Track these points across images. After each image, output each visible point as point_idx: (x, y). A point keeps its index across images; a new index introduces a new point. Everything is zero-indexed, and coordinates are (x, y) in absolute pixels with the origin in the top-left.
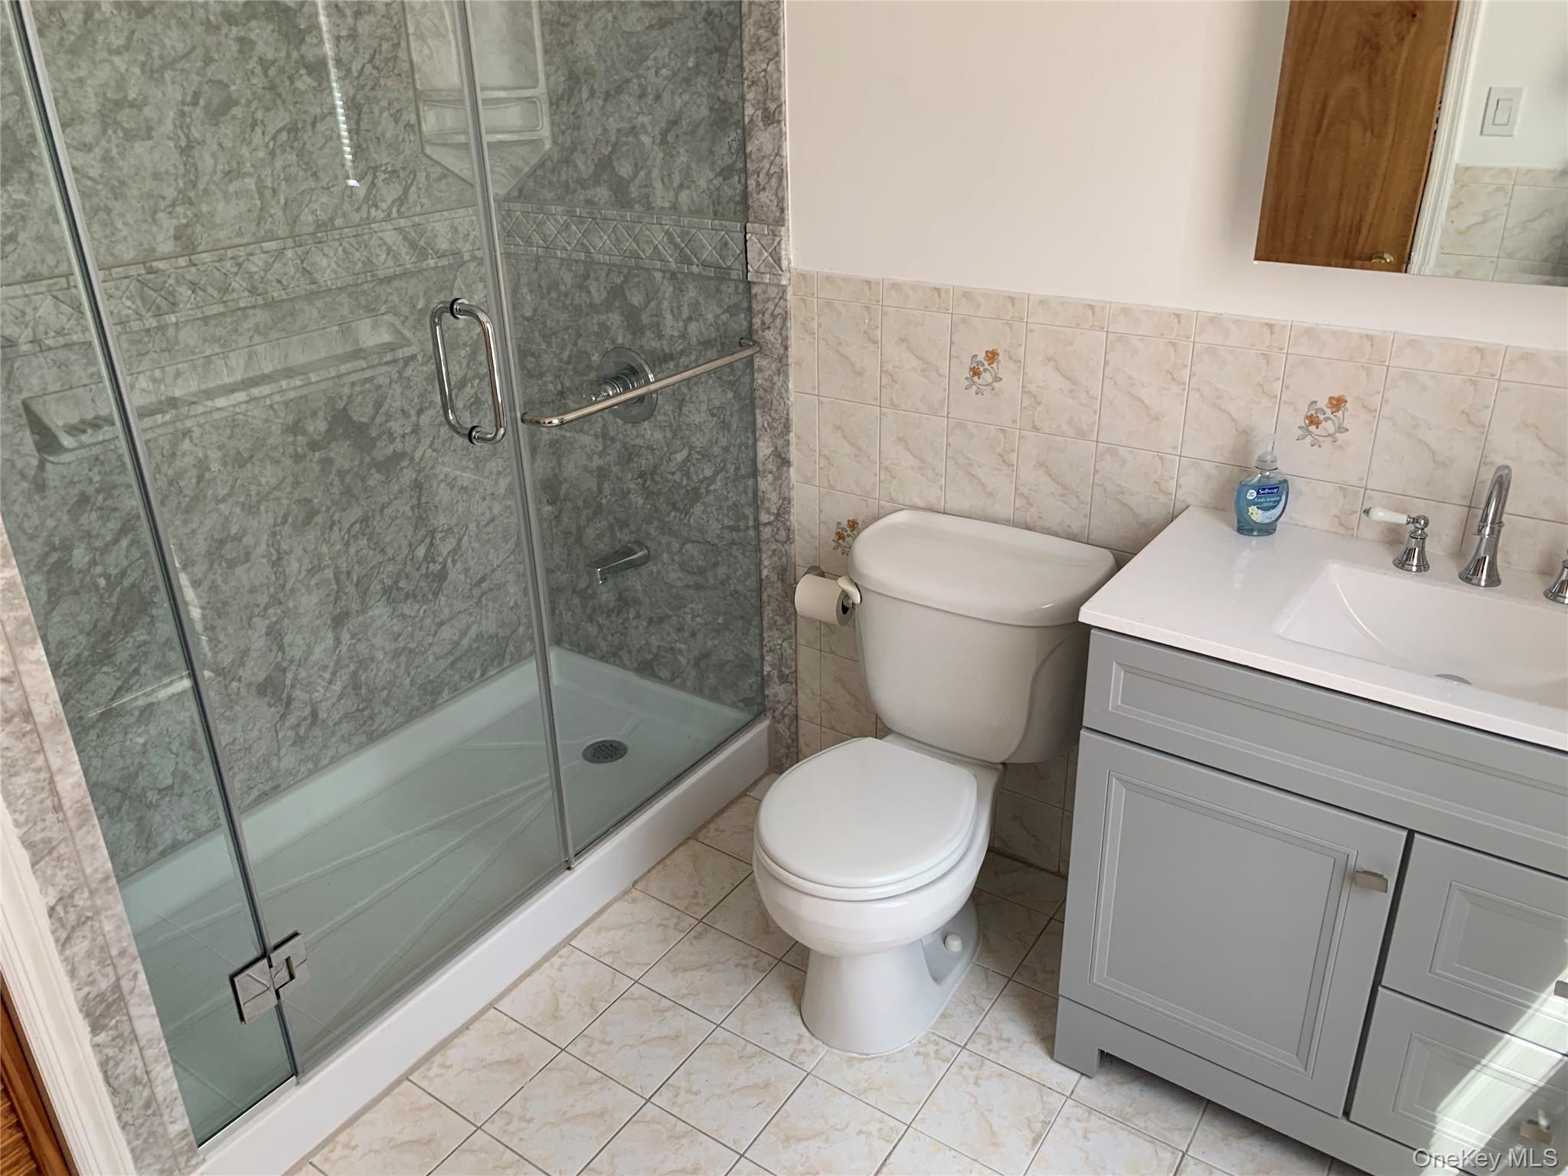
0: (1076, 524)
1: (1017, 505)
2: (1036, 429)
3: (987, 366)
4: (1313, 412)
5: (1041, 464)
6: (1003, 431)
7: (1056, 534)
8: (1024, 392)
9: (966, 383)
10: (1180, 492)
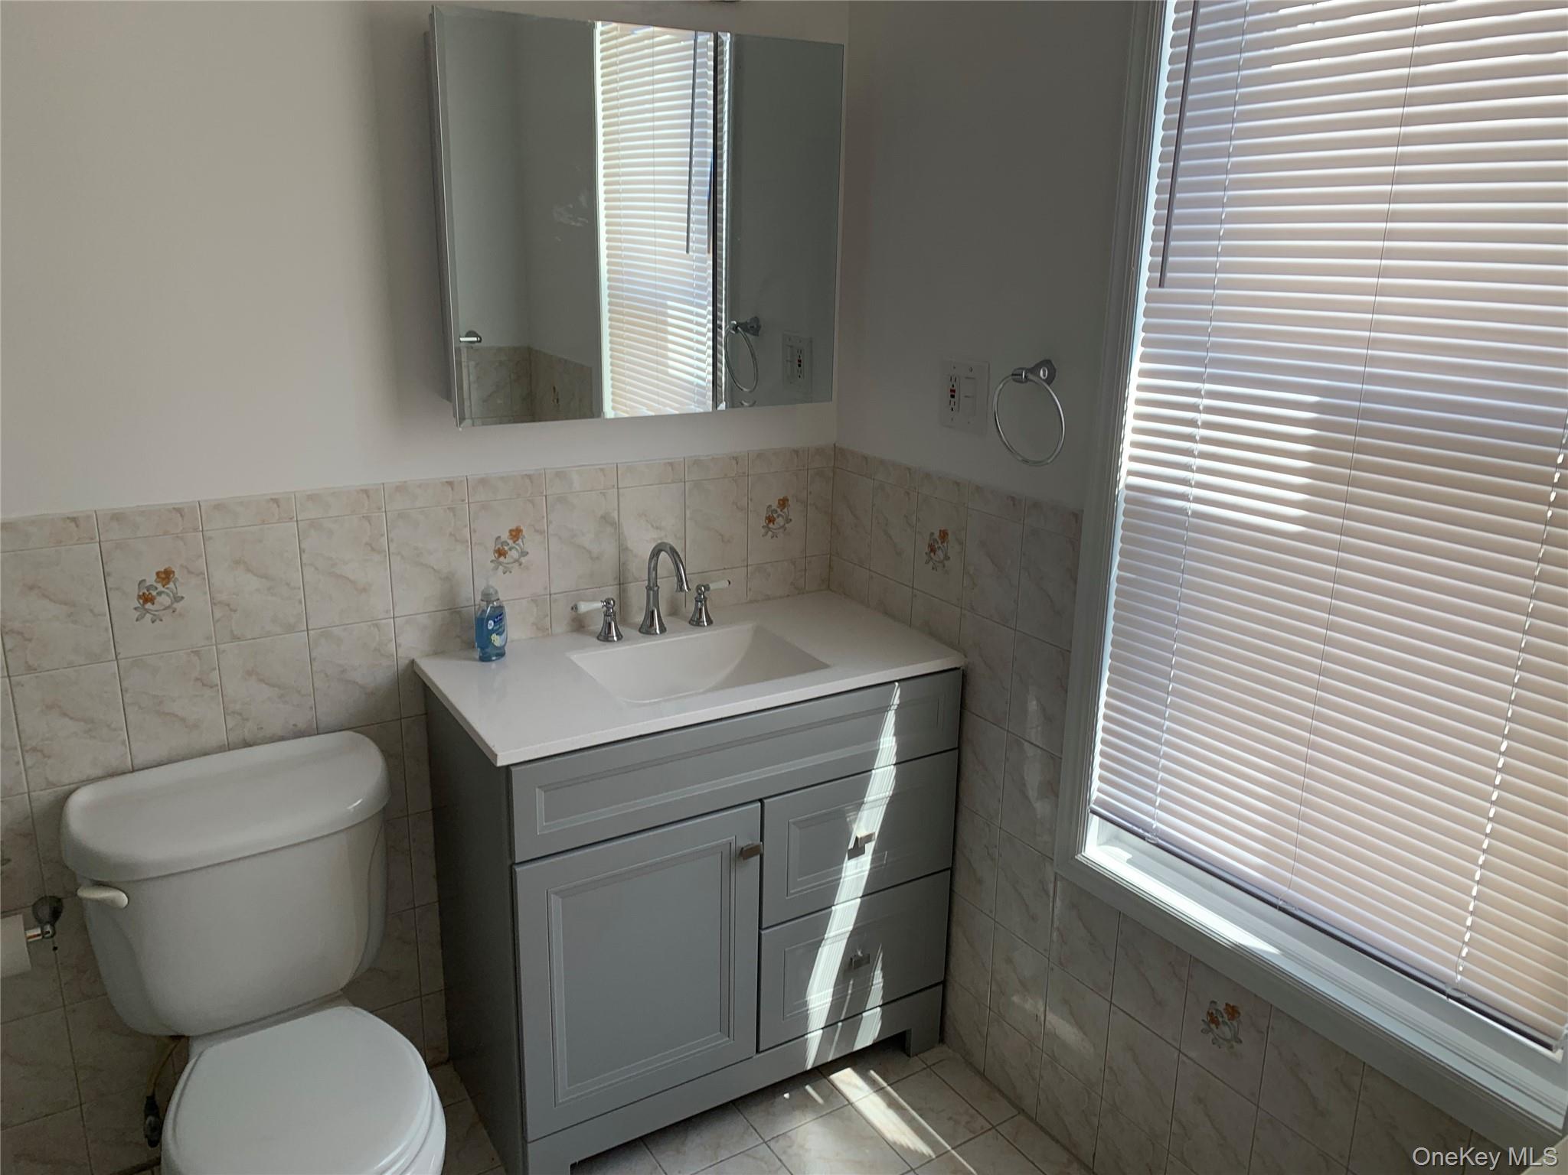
0: (301, 720)
1: (230, 726)
2: (235, 638)
3: (162, 589)
4: (500, 546)
5: (249, 673)
6: (197, 653)
7: (282, 739)
8: (213, 604)
9: (137, 614)
10: (400, 651)
